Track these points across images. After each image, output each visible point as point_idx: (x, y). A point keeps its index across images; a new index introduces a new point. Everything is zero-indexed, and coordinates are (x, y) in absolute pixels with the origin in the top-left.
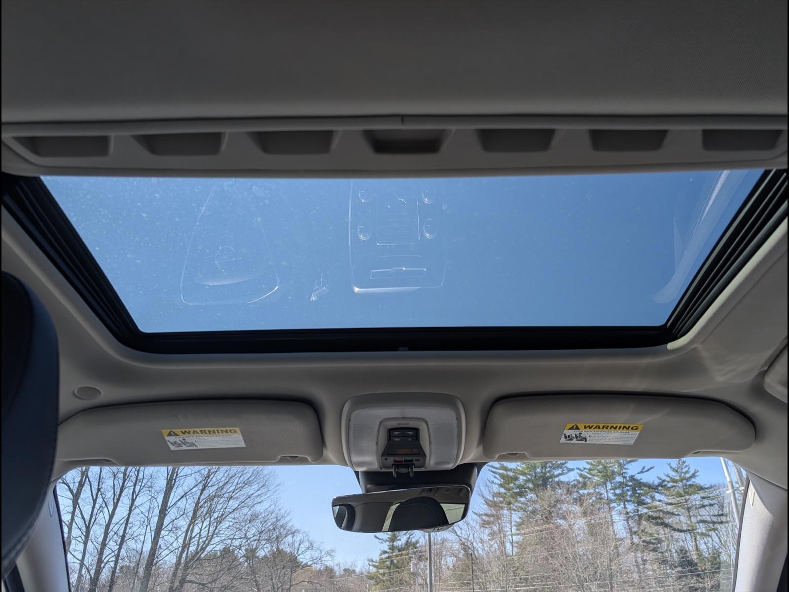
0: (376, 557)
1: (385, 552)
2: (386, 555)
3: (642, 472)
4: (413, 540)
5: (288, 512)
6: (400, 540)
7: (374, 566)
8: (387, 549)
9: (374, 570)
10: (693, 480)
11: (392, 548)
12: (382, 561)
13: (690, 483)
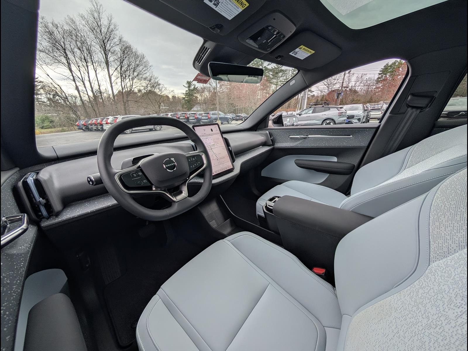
0: (184, 92)
1: (187, 91)
2: (188, 92)
3: (268, 65)
4: (196, 87)
5: (157, 77)
6: (191, 87)
7: (184, 95)
8: (187, 90)
9: (185, 96)
10: (281, 68)
11: (189, 89)
12: (186, 94)
13: (281, 69)
